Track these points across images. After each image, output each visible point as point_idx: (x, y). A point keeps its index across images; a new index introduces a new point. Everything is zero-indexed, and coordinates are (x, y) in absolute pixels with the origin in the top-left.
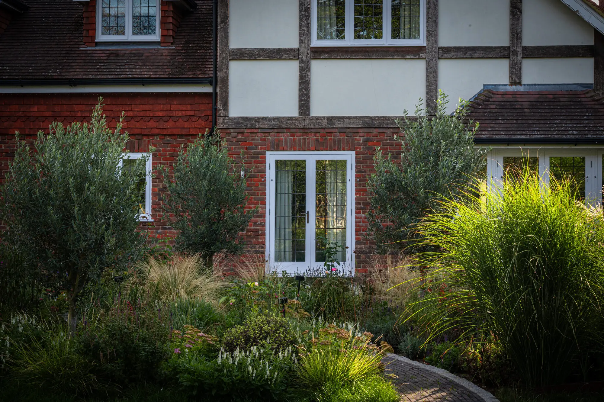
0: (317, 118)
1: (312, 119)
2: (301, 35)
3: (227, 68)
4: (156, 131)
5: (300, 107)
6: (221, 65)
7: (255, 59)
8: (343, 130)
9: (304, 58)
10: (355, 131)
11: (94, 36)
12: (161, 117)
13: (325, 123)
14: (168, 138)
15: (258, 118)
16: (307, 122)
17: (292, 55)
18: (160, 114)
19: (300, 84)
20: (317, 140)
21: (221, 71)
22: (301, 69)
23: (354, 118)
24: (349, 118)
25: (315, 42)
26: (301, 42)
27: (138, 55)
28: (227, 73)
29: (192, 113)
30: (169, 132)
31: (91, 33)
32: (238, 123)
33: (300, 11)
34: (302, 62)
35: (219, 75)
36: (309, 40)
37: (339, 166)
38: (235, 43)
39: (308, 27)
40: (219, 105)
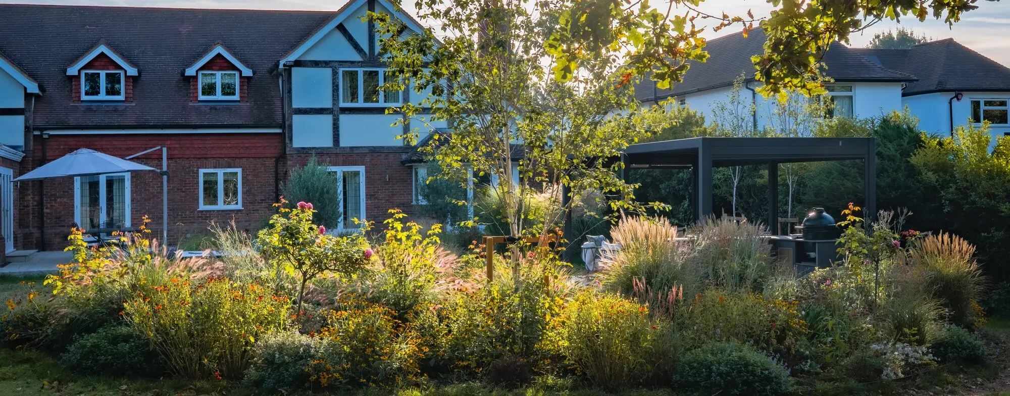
0: (344, 148)
1: (341, 148)
2: (333, 100)
3: (292, 119)
4: (245, 155)
5: (334, 141)
6: (288, 118)
7: (308, 114)
8: (358, 154)
9: (336, 113)
10: (365, 154)
11: (197, 97)
12: (248, 147)
13: (348, 151)
14: (252, 159)
15: (310, 148)
16: (338, 149)
17: (329, 112)
18: (247, 145)
19: (334, 128)
20: (344, 160)
21: (288, 120)
22: (334, 120)
23: (364, 147)
24: (362, 147)
25: (342, 105)
26: (334, 104)
27: (228, 109)
28: (291, 122)
29: (267, 144)
30: (253, 156)
31: (195, 95)
32: (299, 151)
33: (333, 87)
34: (334, 115)
35: (287, 123)
36: (338, 103)
37: (357, 174)
38: (295, 105)
39: (338, 95)
40: (287, 141)
